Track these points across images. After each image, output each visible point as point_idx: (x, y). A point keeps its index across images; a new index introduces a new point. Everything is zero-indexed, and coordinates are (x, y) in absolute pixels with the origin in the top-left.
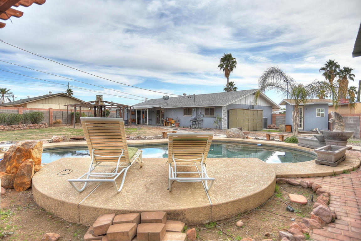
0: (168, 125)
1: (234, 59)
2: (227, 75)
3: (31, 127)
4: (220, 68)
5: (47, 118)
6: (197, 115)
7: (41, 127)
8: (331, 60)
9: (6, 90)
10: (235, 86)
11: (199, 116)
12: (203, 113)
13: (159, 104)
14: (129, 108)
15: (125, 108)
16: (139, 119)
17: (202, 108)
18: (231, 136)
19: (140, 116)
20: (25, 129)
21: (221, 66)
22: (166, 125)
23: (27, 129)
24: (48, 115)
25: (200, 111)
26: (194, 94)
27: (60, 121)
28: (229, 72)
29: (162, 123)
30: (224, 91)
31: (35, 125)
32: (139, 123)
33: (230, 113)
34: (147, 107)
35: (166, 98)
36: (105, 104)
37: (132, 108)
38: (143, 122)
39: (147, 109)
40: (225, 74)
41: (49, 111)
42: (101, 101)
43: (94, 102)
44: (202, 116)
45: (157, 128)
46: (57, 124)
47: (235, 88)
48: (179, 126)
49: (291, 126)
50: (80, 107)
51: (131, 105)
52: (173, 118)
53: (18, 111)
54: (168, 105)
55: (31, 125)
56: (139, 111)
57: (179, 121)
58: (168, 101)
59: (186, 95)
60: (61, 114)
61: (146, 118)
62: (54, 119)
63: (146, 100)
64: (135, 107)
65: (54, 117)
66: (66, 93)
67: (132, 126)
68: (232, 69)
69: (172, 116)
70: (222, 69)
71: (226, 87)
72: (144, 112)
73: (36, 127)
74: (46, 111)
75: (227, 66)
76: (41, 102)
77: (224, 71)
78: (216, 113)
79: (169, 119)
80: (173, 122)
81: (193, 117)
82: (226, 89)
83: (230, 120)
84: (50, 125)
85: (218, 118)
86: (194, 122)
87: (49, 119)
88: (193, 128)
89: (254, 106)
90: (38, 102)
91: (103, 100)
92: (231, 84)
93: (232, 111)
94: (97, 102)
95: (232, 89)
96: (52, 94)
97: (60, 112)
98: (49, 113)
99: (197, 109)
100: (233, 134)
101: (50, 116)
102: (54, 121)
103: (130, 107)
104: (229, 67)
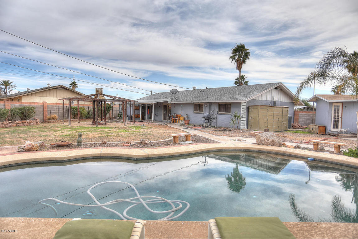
0: (176, 122)
1: (248, 50)
2: (239, 67)
3: (18, 125)
4: (231, 60)
5: (40, 113)
6: (210, 111)
7: (30, 124)
8: (356, 51)
9: (9, 83)
10: (246, 80)
11: (212, 113)
12: (217, 109)
13: (167, 98)
14: (132, 103)
15: (128, 103)
16: (143, 114)
17: (215, 103)
18: (263, 142)
19: (145, 111)
20: (10, 127)
21: (232, 58)
22: (173, 122)
23: (14, 126)
24: (42, 110)
25: (213, 108)
26: (207, 88)
27: (55, 117)
28: (242, 64)
29: (169, 119)
30: (235, 85)
31: (23, 121)
32: (143, 119)
33: (250, 110)
34: (152, 101)
35: (174, 92)
36: (106, 98)
37: (136, 103)
38: (148, 118)
39: (152, 104)
40: (237, 67)
41: (43, 106)
42: (101, 95)
43: (93, 95)
44: (215, 113)
45: (164, 127)
46: (51, 120)
47: (247, 82)
48: (189, 124)
49: (325, 126)
50: (78, 101)
51: (134, 100)
52: (182, 114)
53: (5, 105)
54: (176, 100)
55: (19, 122)
56: (144, 106)
57: (188, 118)
58: (176, 95)
59: (196, 89)
60: (57, 109)
61: (152, 113)
62: (49, 114)
63: (152, 94)
64: (139, 101)
65: (49, 111)
66: (71, 85)
67: (136, 123)
68: (244, 61)
69: (180, 112)
70: (234, 61)
71: (237, 81)
72: (149, 107)
73: (25, 124)
74: (39, 105)
75: (239, 57)
76: (37, 95)
77: (236, 63)
78: (233, 110)
79: (176, 115)
80: (181, 118)
81: (206, 114)
82: (236, 83)
83: (250, 118)
84: (44, 121)
85: (235, 116)
86: (207, 119)
87: (42, 114)
88: (206, 127)
89: (276, 103)
90: (34, 95)
91: (104, 94)
92: (242, 78)
93: (252, 108)
94: (97, 95)
95: (243, 83)
96: (50, 86)
97: (56, 106)
98: (43, 107)
99: (210, 104)
100: (266, 141)
101: (43, 111)
102: (48, 117)
103: (134, 102)
104: (241, 59)
